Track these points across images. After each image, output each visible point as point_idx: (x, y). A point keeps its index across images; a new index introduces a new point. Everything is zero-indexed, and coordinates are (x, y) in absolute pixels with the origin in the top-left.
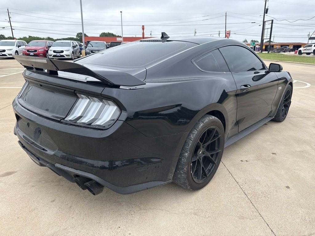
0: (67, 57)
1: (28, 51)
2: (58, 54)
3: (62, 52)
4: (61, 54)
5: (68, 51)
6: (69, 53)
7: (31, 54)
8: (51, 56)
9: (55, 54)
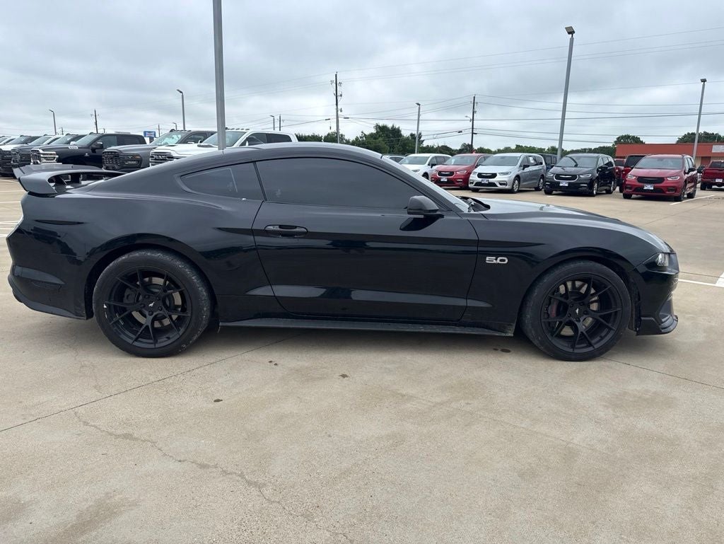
0: (500, 187)
1: (440, 173)
2: (485, 181)
3: (494, 175)
4: (491, 180)
5: (507, 174)
6: (506, 179)
7: (442, 180)
8: (472, 183)
9: (480, 180)
